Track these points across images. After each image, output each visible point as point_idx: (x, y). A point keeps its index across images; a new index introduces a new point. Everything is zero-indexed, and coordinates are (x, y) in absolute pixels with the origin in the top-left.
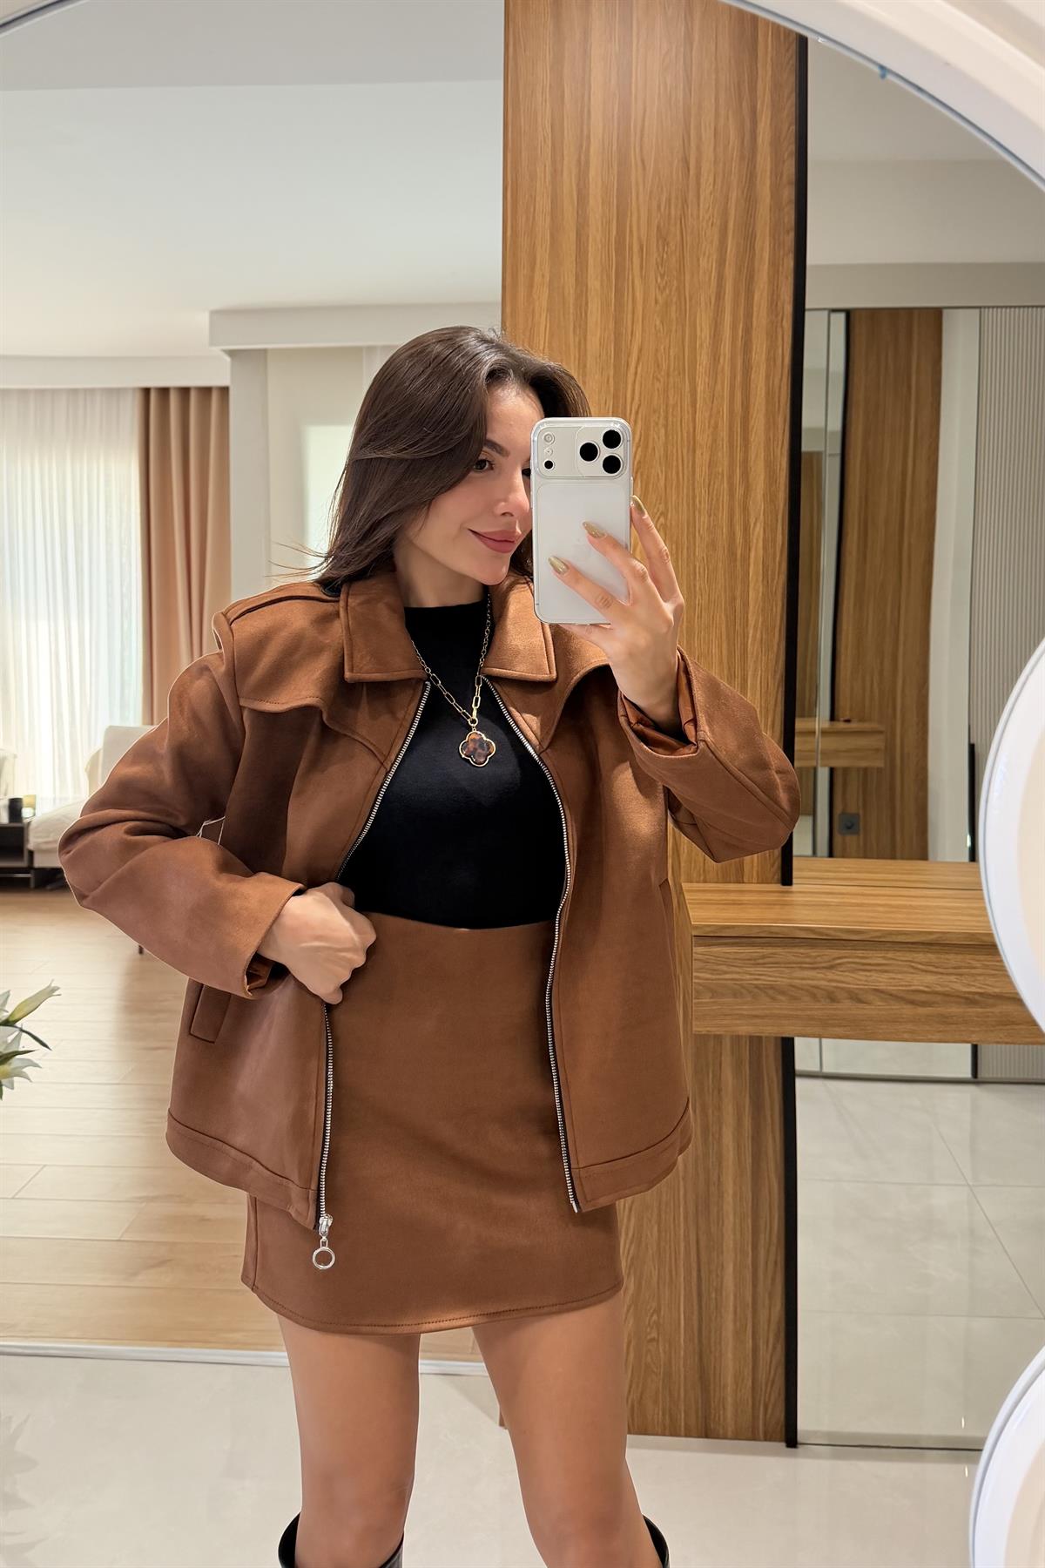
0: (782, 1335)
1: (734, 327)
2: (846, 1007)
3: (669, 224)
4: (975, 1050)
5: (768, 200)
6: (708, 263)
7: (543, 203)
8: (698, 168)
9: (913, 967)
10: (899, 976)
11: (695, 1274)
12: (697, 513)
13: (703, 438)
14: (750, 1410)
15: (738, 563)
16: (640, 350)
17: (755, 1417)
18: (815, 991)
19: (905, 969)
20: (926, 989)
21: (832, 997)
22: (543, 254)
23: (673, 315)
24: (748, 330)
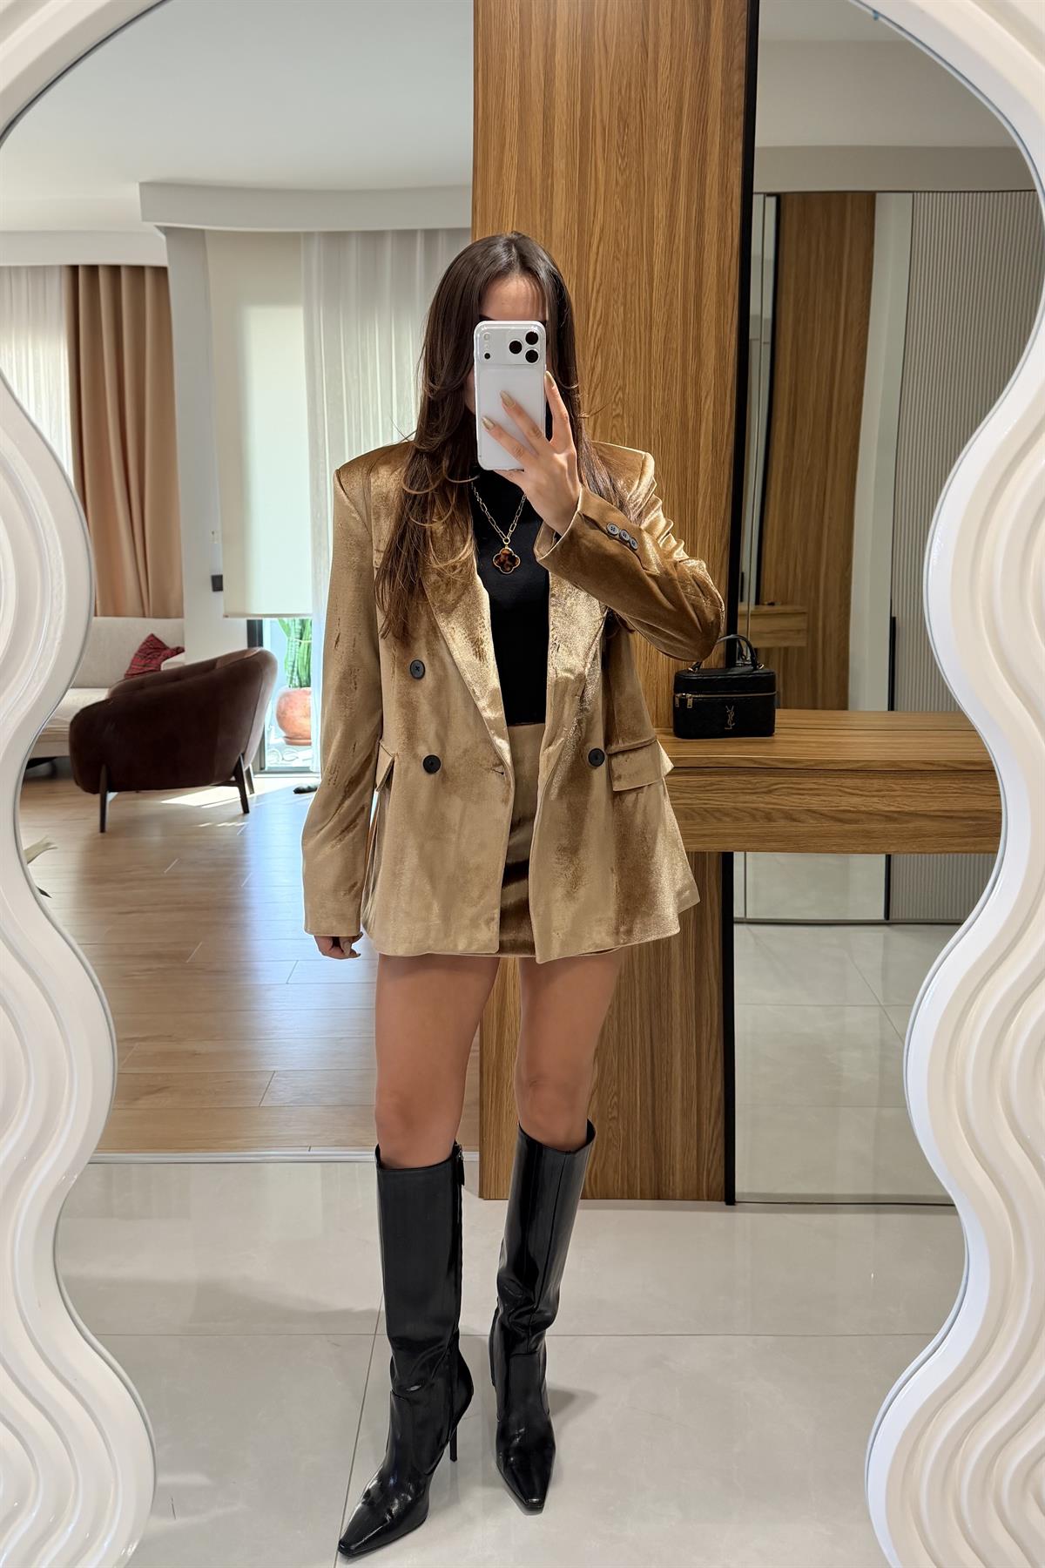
0: (722, 1112)
1: (688, 208)
2: (781, 825)
3: (629, 107)
4: (889, 859)
5: (720, 84)
6: (665, 145)
7: (512, 85)
8: (656, 53)
9: (840, 790)
10: (829, 799)
11: (648, 1060)
12: (653, 388)
13: (659, 317)
14: (695, 1176)
15: (690, 435)
16: (602, 230)
17: (699, 1181)
18: (754, 812)
19: (834, 793)
20: (852, 809)
21: (769, 817)
22: (511, 136)
23: (633, 196)
24: (701, 212)
